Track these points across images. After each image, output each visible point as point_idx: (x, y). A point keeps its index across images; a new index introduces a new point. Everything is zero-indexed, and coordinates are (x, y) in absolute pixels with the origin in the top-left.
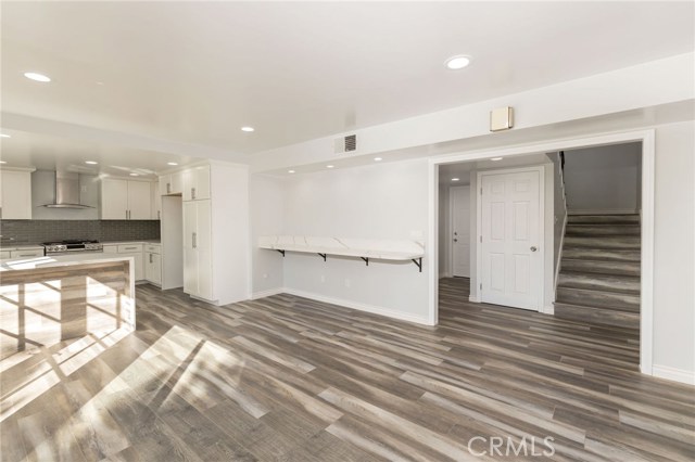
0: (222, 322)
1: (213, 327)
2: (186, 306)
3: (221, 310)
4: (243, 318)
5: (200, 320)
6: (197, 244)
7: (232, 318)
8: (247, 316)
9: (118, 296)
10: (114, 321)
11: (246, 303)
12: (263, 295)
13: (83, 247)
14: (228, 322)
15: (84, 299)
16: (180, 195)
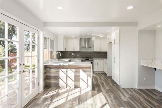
0: (120, 97)
1: (115, 98)
2: (111, 85)
3: (122, 91)
4: (129, 97)
5: (113, 92)
6: (116, 61)
7: (125, 96)
8: (132, 97)
9: (88, 77)
10: (86, 85)
11: (134, 90)
12: (143, 88)
13: (89, 59)
14: (122, 97)
15: (79, 76)
16: (111, 43)
